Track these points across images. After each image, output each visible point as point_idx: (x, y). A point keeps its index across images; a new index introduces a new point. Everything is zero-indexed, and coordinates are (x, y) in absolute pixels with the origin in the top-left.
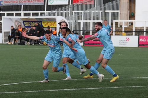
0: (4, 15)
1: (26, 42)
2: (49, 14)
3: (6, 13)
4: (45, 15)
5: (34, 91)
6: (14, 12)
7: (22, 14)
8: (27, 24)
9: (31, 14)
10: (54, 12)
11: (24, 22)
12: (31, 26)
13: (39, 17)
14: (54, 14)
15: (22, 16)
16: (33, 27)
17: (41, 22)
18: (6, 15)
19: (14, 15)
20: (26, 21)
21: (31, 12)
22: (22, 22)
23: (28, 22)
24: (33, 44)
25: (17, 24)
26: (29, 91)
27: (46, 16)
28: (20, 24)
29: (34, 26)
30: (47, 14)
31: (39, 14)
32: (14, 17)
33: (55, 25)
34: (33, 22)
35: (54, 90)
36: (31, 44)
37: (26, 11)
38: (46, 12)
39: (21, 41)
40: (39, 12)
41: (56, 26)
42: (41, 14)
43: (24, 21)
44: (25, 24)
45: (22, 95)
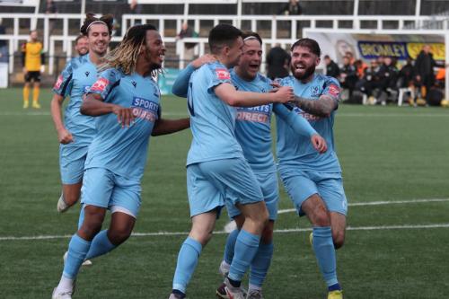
0: (307, 24)
1: (365, 97)
2: (428, 25)
3: (313, 19)
4: (416, 26)
5: (383, 227)
6: (335, 18)
7: (357, 24)
8: (368, 50)
9: (380, 25)
10: (439, 18)
11: (362, 45)
12: (378, 54)
13: (401, 31)
14: (439, 25)
15: (357, 30)
16: (384, 57)
17: (405, 44)
18: (313, 24)
19: (336, 24)
20: (365, 43)
21: (380, 19)
22: (355, 43)
23: (371, 43)
24: (384, 103)
25: (341, 50)
26: (370, 225)
27: (419, 28)
28: (349, 50)
29: (387, 57)
30: (421, 24)
31: (401, 24)
32: (335, 30)
33: (441, 53)
34: (383, 44)
35: (437, 226)
36: (379, 103)
37: (365, 14)
38: (418, 18)
39: (351, 94)
40: (401, 19)
41: (444, 56)
42: (407, 23)
43: (360, 43)
44: (363, 49)
45: (354, 237)
